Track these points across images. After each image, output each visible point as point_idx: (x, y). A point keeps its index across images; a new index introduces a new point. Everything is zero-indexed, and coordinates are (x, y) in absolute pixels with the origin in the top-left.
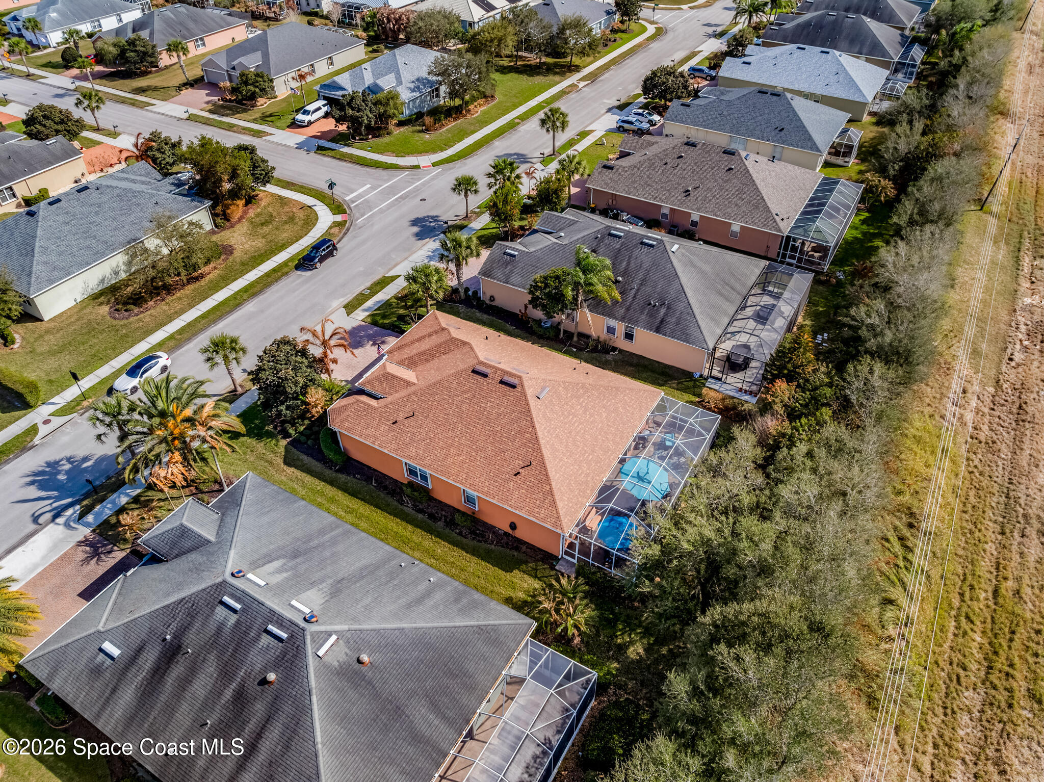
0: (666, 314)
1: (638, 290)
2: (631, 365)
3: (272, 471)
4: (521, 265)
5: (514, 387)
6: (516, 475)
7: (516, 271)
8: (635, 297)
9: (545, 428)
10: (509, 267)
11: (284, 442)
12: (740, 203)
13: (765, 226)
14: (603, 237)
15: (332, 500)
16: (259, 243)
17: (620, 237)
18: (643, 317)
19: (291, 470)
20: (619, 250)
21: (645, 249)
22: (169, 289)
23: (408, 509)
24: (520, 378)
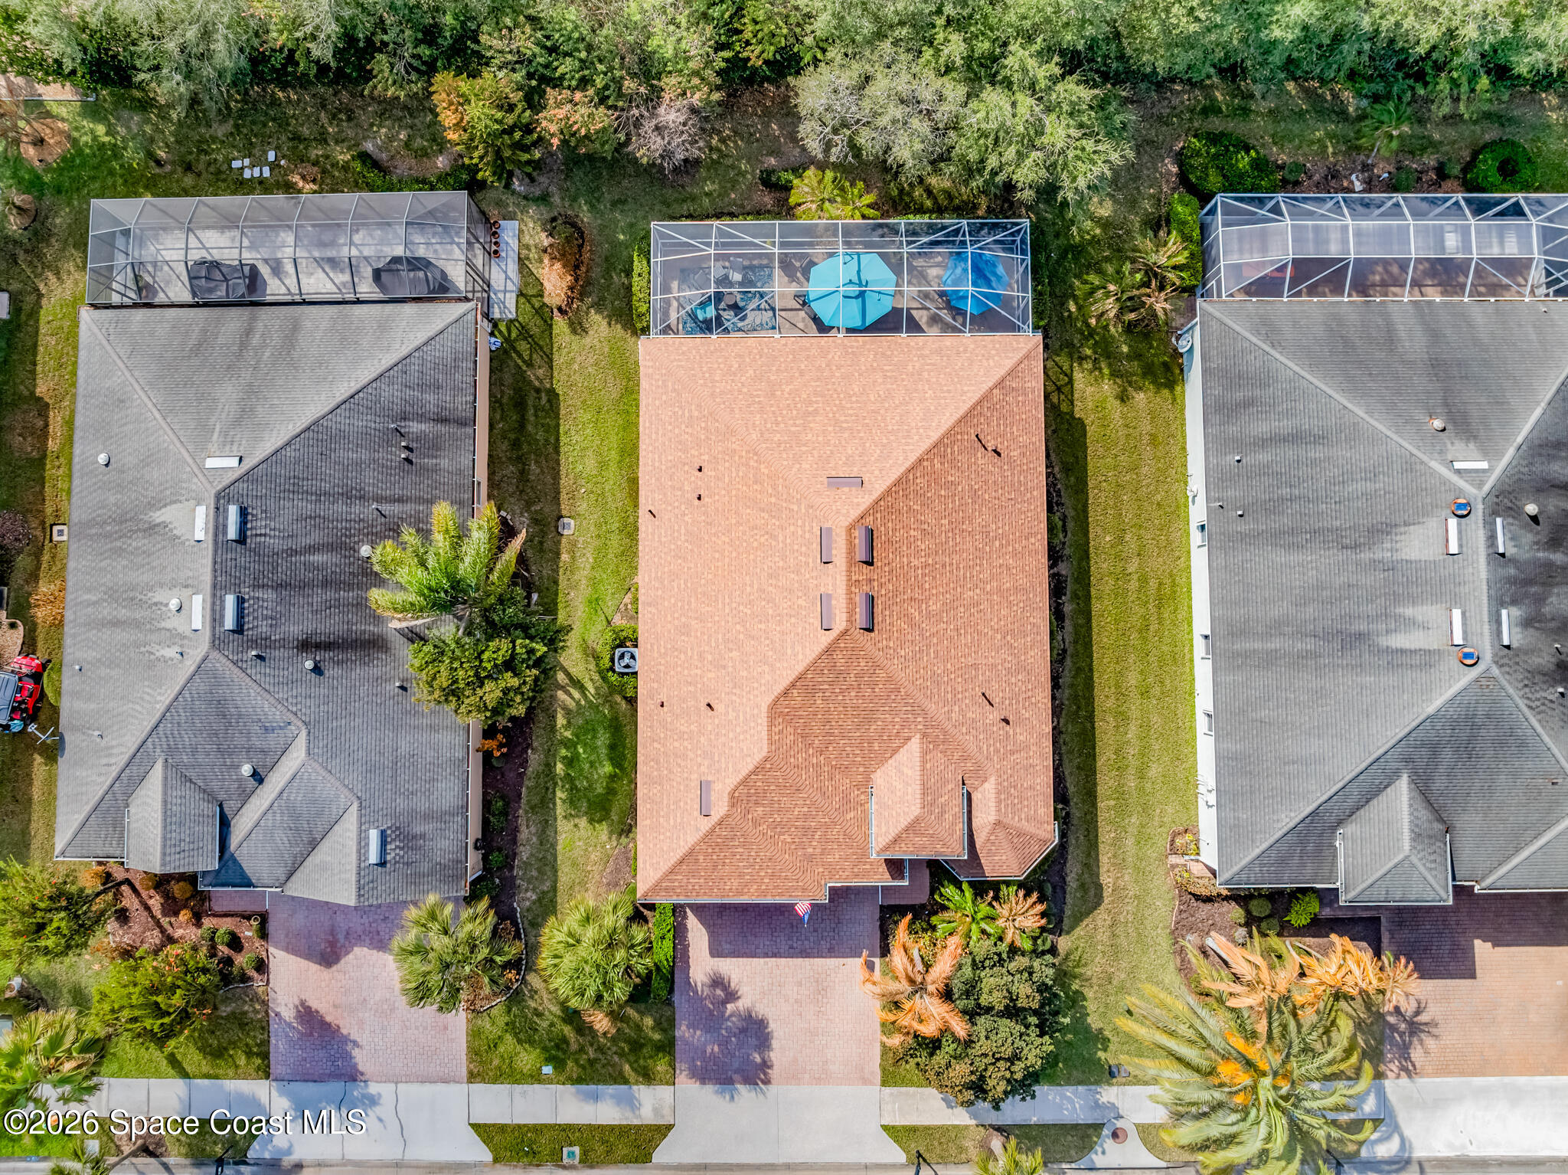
0: (422, 418)
1: (379, 499)
4: (401, 803)
5: (870, 534)
6: (999, 454)
7: (422, 804)
8: (400, 500)
10: (418, 829)
14: (254, 643)
17: (240, 601)
18: (444, 463)
20: (279, 586)
21: (258, 525)
24: (850, 529)
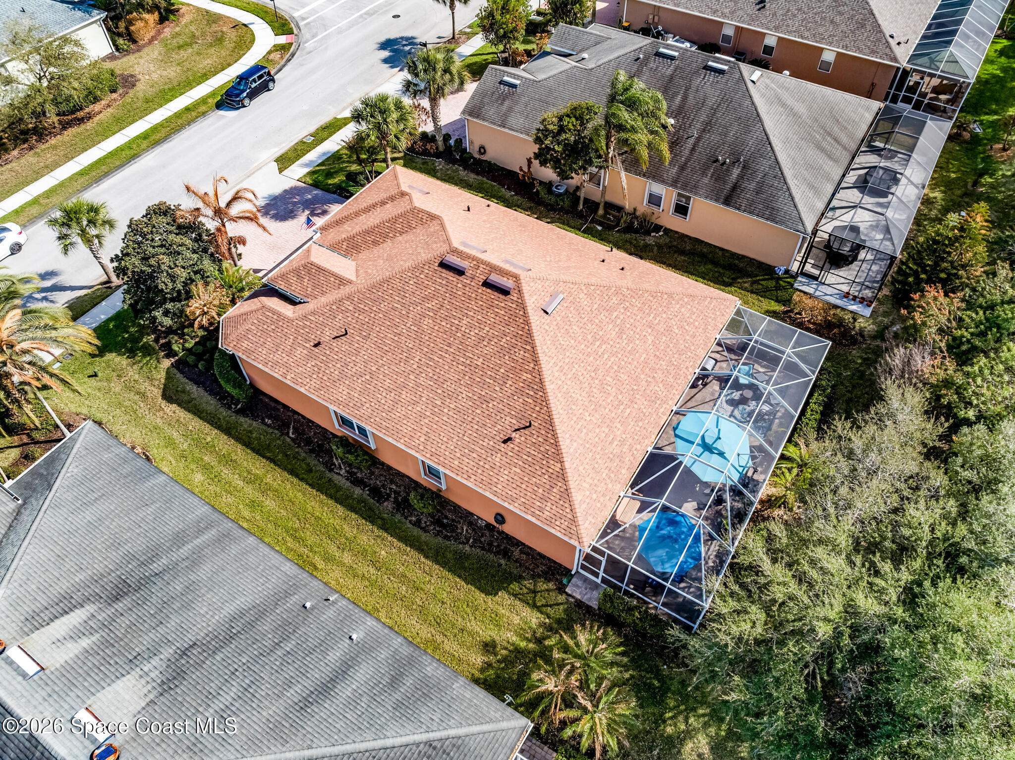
0: (741, 177)
1: (699, 139)
2: (683, 253)
4: (524, 100)
5: (505, 292)
6: (505, 442)
7: (517, 109)
8: (693, 149)
9: (555, 364)
10: (507, 103)
11: (167, 363)
12: (838, 19)
13: (873, 52)
14: (647, 58)
15: (227, 460)
17: (672, 58)
18: (706, 180)
19: (172, 409)
20: (671, 78)
21: (711, 77)
23: (340, 479)
24: (516, 278)
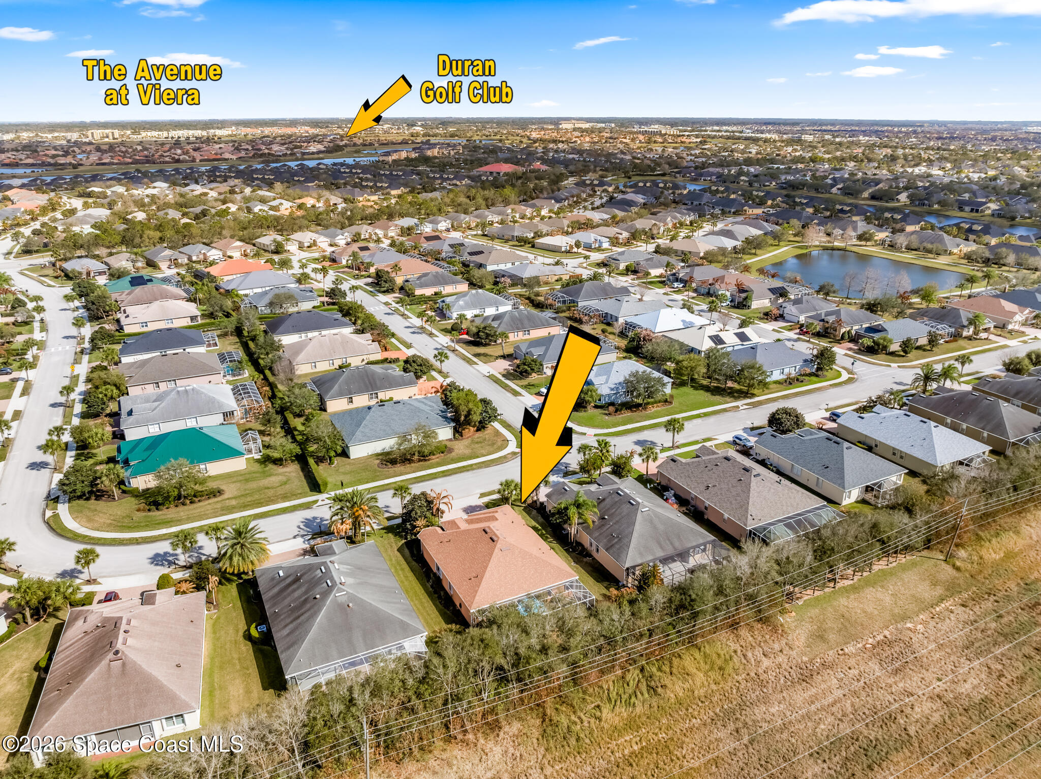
1: (611, 526)
3: (389, 550)
4: (566, 496)
5: (494, 542)
6: (469, 579)
8: (608, 529)
9: (493, 563)
10: (561, 496)
11: (404, 541)
12: (734, 502)
13: (739, 519)
14: (613, 493)
16: (467, 452)
17: (621, 495)
20: (616, 502)
21: (629, 506)
22: (410, 461)
24: (499, 539)
